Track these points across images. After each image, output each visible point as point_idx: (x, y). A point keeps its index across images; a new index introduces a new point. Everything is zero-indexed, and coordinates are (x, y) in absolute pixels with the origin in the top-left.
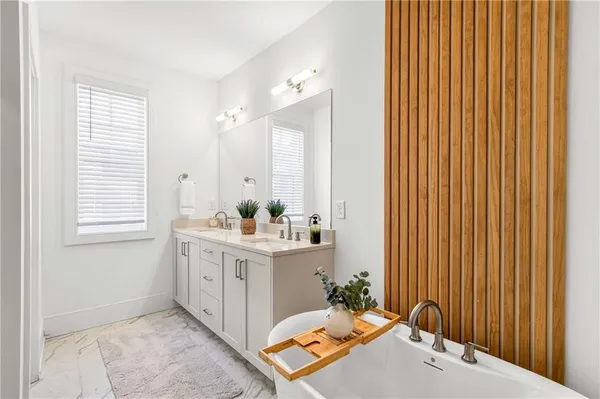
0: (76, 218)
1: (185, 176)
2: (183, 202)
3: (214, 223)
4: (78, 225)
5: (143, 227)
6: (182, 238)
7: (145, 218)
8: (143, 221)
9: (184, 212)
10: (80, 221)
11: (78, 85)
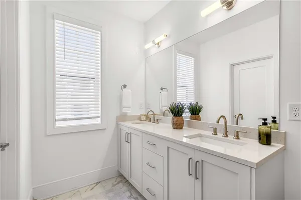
0: (54, 115)
1: (125, 86)
2: (124, 104)
3: (144, 118)
4: (56, 120)
5: (99, 121)
6: (125, 130)
7: (99, 115)
8: (99, 117)
9: (125, 110)
10: (57, 117)
11: (56, 21)
